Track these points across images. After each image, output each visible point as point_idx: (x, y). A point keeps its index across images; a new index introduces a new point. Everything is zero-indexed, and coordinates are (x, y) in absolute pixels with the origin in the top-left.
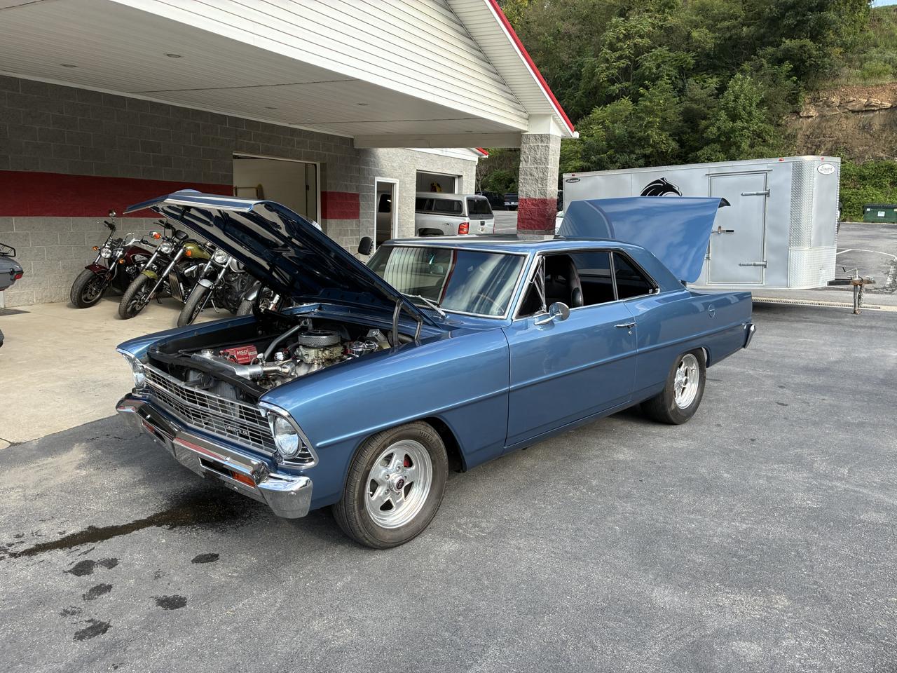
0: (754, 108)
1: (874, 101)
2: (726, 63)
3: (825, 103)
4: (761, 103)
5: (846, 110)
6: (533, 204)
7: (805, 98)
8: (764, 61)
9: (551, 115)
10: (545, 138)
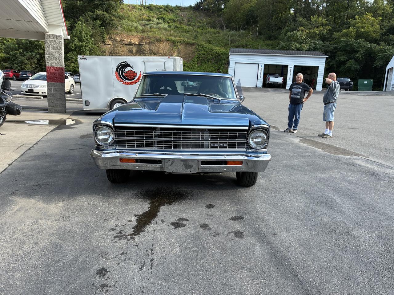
0: (89, 38)
1: (132, 41)
2: (71, 15)
3: (114, 40)
4: (91, 36)
5: (122, 44)
6: (55, 70)
7: (106, 36)
8: (89, 18)
9: (61, 25)
10: (57, 37)
